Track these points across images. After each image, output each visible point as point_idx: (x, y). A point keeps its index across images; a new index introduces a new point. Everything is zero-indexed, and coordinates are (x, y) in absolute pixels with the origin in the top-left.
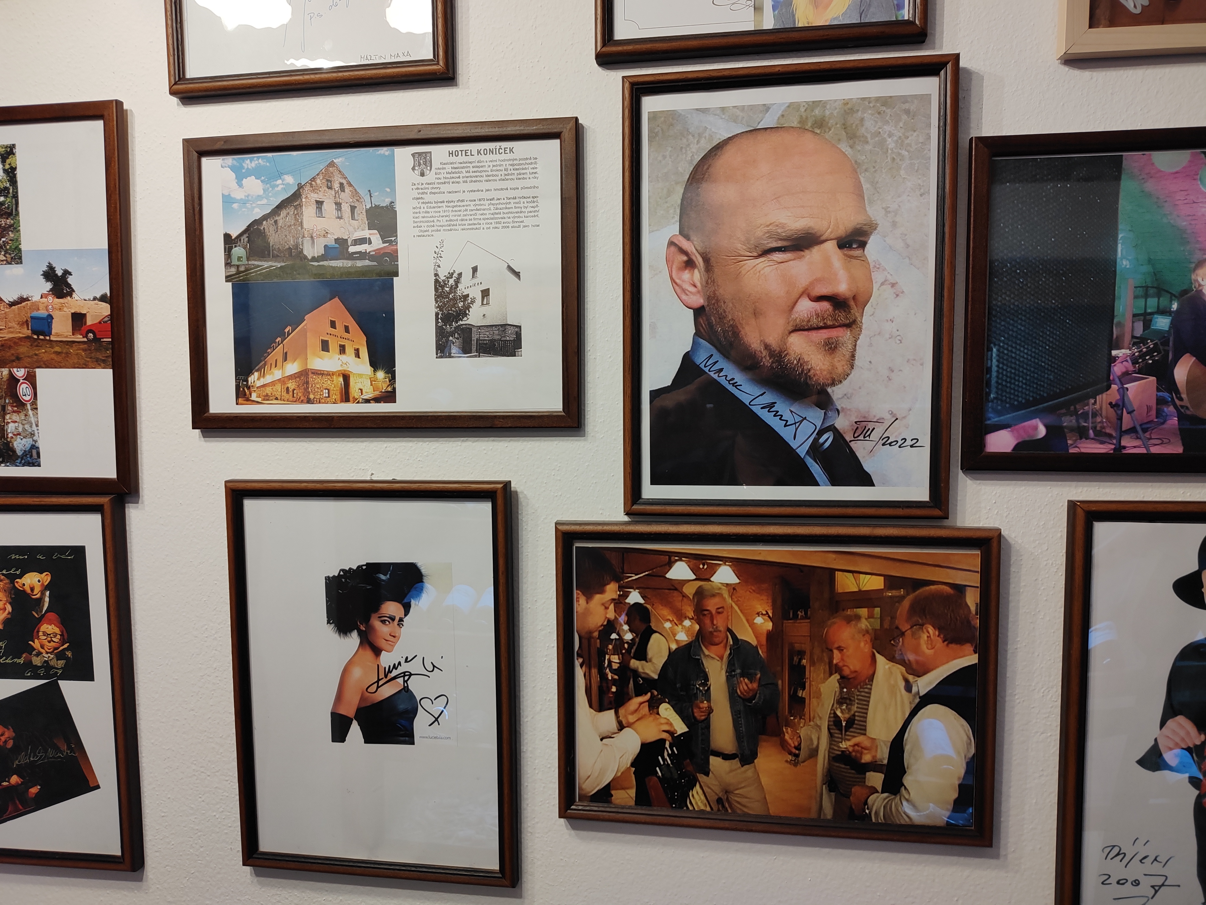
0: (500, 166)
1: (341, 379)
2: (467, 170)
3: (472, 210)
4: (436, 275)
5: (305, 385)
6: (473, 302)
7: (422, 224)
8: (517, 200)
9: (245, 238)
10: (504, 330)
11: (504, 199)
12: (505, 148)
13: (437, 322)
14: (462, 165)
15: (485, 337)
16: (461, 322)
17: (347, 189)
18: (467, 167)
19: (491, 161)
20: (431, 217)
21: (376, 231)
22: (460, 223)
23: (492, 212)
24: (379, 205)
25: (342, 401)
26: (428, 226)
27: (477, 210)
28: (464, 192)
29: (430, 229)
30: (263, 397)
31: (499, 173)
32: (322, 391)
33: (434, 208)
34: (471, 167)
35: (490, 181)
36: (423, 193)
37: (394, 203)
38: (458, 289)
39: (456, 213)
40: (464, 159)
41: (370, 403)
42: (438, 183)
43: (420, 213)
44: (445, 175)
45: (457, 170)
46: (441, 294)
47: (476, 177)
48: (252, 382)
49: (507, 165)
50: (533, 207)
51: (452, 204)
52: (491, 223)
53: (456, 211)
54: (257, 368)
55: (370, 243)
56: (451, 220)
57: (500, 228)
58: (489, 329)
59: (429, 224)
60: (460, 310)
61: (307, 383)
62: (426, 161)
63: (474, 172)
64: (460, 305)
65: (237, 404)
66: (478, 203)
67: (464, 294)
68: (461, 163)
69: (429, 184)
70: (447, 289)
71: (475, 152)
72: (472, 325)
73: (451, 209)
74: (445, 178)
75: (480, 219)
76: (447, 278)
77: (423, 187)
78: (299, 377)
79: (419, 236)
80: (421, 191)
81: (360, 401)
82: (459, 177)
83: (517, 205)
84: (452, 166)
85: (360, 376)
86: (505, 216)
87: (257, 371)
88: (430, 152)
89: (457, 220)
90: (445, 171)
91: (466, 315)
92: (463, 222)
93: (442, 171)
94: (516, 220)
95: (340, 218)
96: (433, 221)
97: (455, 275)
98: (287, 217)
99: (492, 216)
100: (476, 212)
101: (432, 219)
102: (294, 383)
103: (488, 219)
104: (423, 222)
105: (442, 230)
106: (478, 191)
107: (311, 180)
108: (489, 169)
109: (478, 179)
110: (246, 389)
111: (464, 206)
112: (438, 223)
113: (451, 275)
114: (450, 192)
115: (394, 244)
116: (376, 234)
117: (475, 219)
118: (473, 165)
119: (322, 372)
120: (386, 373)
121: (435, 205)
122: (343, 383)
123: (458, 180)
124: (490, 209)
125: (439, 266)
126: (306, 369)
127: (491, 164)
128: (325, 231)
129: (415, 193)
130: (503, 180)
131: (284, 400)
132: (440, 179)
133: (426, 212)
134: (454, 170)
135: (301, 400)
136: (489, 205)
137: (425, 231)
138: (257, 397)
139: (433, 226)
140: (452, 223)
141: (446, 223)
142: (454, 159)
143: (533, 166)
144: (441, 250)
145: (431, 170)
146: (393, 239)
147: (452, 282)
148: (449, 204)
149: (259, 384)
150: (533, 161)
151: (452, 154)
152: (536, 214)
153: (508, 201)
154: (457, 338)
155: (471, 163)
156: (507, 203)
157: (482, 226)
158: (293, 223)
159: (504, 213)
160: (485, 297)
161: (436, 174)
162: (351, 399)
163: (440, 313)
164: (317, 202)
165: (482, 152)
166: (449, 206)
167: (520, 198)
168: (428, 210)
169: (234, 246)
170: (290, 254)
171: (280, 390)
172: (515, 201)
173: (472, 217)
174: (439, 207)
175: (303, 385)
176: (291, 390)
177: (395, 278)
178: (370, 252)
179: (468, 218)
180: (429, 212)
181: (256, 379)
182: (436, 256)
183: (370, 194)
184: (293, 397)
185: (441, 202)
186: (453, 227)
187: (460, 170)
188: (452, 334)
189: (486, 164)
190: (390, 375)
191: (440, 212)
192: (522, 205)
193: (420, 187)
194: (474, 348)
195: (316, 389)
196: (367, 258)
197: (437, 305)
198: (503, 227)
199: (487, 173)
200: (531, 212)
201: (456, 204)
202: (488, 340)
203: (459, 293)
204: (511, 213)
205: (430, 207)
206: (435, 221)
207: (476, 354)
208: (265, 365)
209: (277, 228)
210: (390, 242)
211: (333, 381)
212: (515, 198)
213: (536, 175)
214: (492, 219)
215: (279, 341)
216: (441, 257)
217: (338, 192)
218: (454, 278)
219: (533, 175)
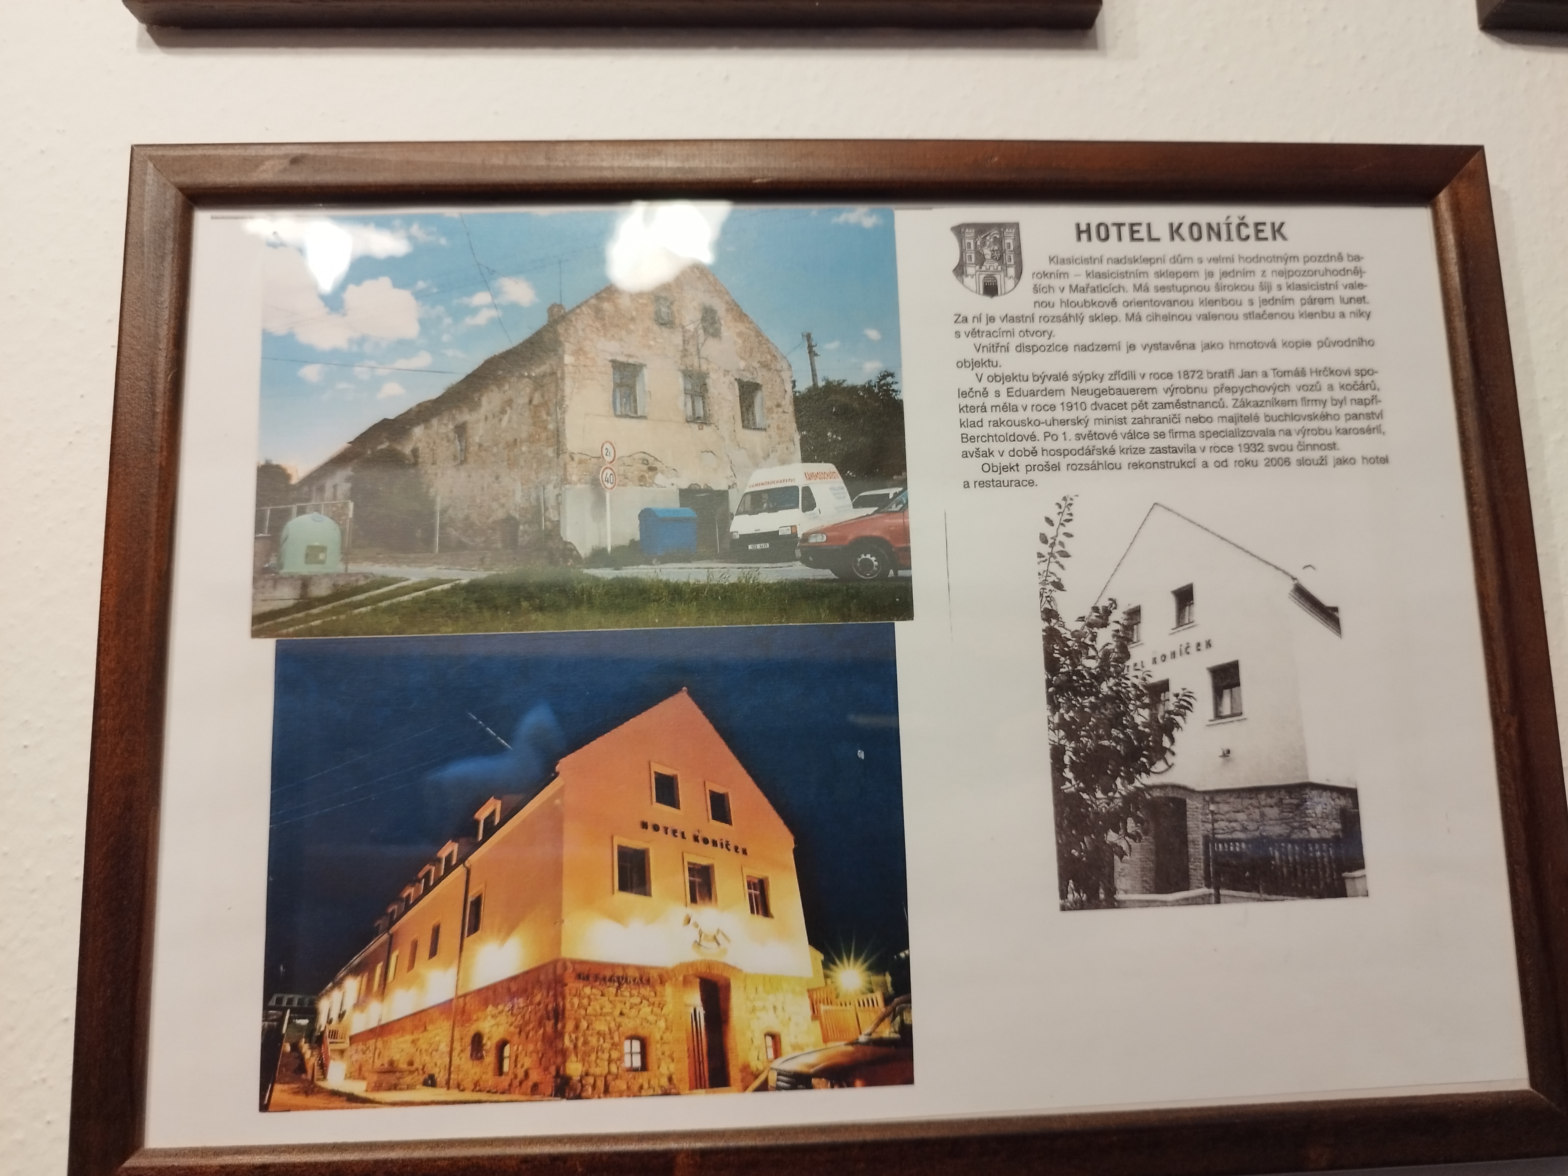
0: (1245, 273)
1: (694, 999)
2: (1138, 281)
3: (1163, 406)
4: (1049, 614)
5: (549, 1025)
6: (1185, 706)
7: (995, 446)
8: (1309, 380)
9: (341, 481)
10: (1298, 806)
11: (1265, 374)
12: (1257, 225)
13: (1058, 780)
14: (1122, 268)
15: (1234, 830)
16: (1143, 780)
17: (729, 329)
18: (1139, 274)
19: (1216, 260)
20: (1022, 423)
21: (830, 467)
22: (1127, 443)
23: (1230, 412)
24: (839, 384)
25: (697, 1083)
26: (1014, 453)
27: (1178, 405)
28: (1132, 347)
29: (1023, 461)
30: (375, 1078)
31: (1245, 296)
32: (615, 1046)
33: (1033, 393)
34: (1152, 274)
35: (1215, 317)
36: (994, 348)
37: (892, 375)
38: (1130, 663)
39: (1111, 414)
40: (1127, 248)
41: (809, 1086)
42: (1044, 319)
43: (984, 409)
44: (1067, 295)
45: (1105, 282)
46: (1070, 680)
47: (1171, 303)
48: (334, 1016)
49: (1269, 273)
50: (1360, 402)
51: (1093, 384)
52: (1231, 449)
53: (1109, 407)
54: (356, 960)
55: (809, 504)
56: (1092, 435)
57: (1262, 463)
58: (1247, 802)
59: (1019, 446)
60: (1141, 736)
61: (558, 1015)
62: (1002, 252)
63: (1163, 289)
64: (1139, 720)
65: (264, 1107)
66: (1183, 383)
67: (1150, 681)
68: (1118, 261)
69: (1012, 319)
70: (1092, 664)
71: (1161, 230)
72: (1184, 788)
73: (1090, 399)
74: (1068, 303)
75: (1192, 434)
76: (1090, 625)
77: (992, 327)
78: (524, 992)
79: (982, 484)
80: (985, 341)
81: (772, 1082)
82: (1114, 303)
83: (1311, 395)
84: (1090, 267)
85: (772, 982)
86: (1276, 426)
87: (356, 971)
88: (1016, 226)
89: (1114, 435)
90: (1064, 282)
91: (1160, 752)
92: (1137, 443)
93: (1056, 283)
94: (1310, 439)
95: (701, 420)
96: (1033, 437)
97: (1118, 615)
98: (503, 412)
99: (1231, 426)
100: (1176, 411)
101: (1027, 430)
102: (503, 1019)
103: (1216, 434)
104: (996, 438)
105: (1063, 467)
106: (1179, 346)
107: (598, 296)
108: (1211, 282)
109: (1177, 310)
110: (305, 1048)
111: (1133, 391)
112: (1050, 444)
113: (1103, 616)
114: (1085, 348)
115: (894, 508)
116: (829, 475)
117: (1175, 434)
118: (1158, 267)
119: (620, 973)
120: (876, 968)
121: (1037, 386)
122: (701, 1011)
123: (1109, 311)
124: (1221, 405)
125: (1059, 586)
126: (555, 963)
127: (1217, 268)
128: (645, 462)
129: (966, 349)
130: (1260, 316)
131: (459, 1087)
132: (1048, 304)
133: (1005, 408)
134: (1095, 282)
135: (530, 1083)
136: (1218, 390)
137: (1005, 469)
138: (350, 1076)
139: (1034, 453)
140: (1099, 444)
141: (1078, 445)
142: (1095, 248)
143: (1350, 279)
144: (1062, 530)
145: (1019, 275)
146: (891, 492)
147: (1105, 637)
148: (1084, 385)
149: (359, 1023)
150: (1351, 265)
151: (1088, 230)
152: (1374, 423)
153: (1280, 381)
154: (1135, 837)
155: (1149, 260)
156: (1275, 388)
157: (1200, 457)
158: (524, 435)
159: (1269, 418)
160: (1226, 693)
161: (1036, 289)
162: (734, 1073)
163: (1070, 746)
164: (617, 366)
165: (1185, 231)
166: (1084, 392)
167: (1318, 372)
168: (1014, 401)
169: (294, 508)
170: (511, 540)
171: (444, 1047)
172: (1301, 381)
173: (1165, 427)
174: (1052, 393)
175: (540, 1024)
176: (489, 1044)
177: (900, 626)
178: (806, 537)
179: (1150, 428)
180: (1015, 409)
181: (348, 1006)
182: (1045, 549)
183: (810, 347)
184: (500, 1071)
185: (1056, 378)
186: (1102, 458)
187: (1116, 282)
188: (1115, 821)
189: (1202, 268)
190: (889, 978)
191: (1053, 407)
192: (1325, 395)
193: (982, 326)
194: (1197, 869)
195: (593, 1041)
196: (798, 553)
197: (1056, 719)
198: (1270, 462)
199: (1204, 295)
200: (1356, 417)
201: (1106, 384)
202: (1247, 841)
203: (1133, 677)
204: (1293, 417)
205: (1020, 393)
206: (1040, 435)
207: (1205, 890)
208: (390, 946)
209: (465, 450)
210: (882, 502)
211: (661, 1006)
212: (1300, 373)
213: (1363, 307)
214: (1232, 434)
215: (449, 858)
216: (1065, 555)
217: (695, 336)
218: (1114, 627)
219: (1354, 307)
